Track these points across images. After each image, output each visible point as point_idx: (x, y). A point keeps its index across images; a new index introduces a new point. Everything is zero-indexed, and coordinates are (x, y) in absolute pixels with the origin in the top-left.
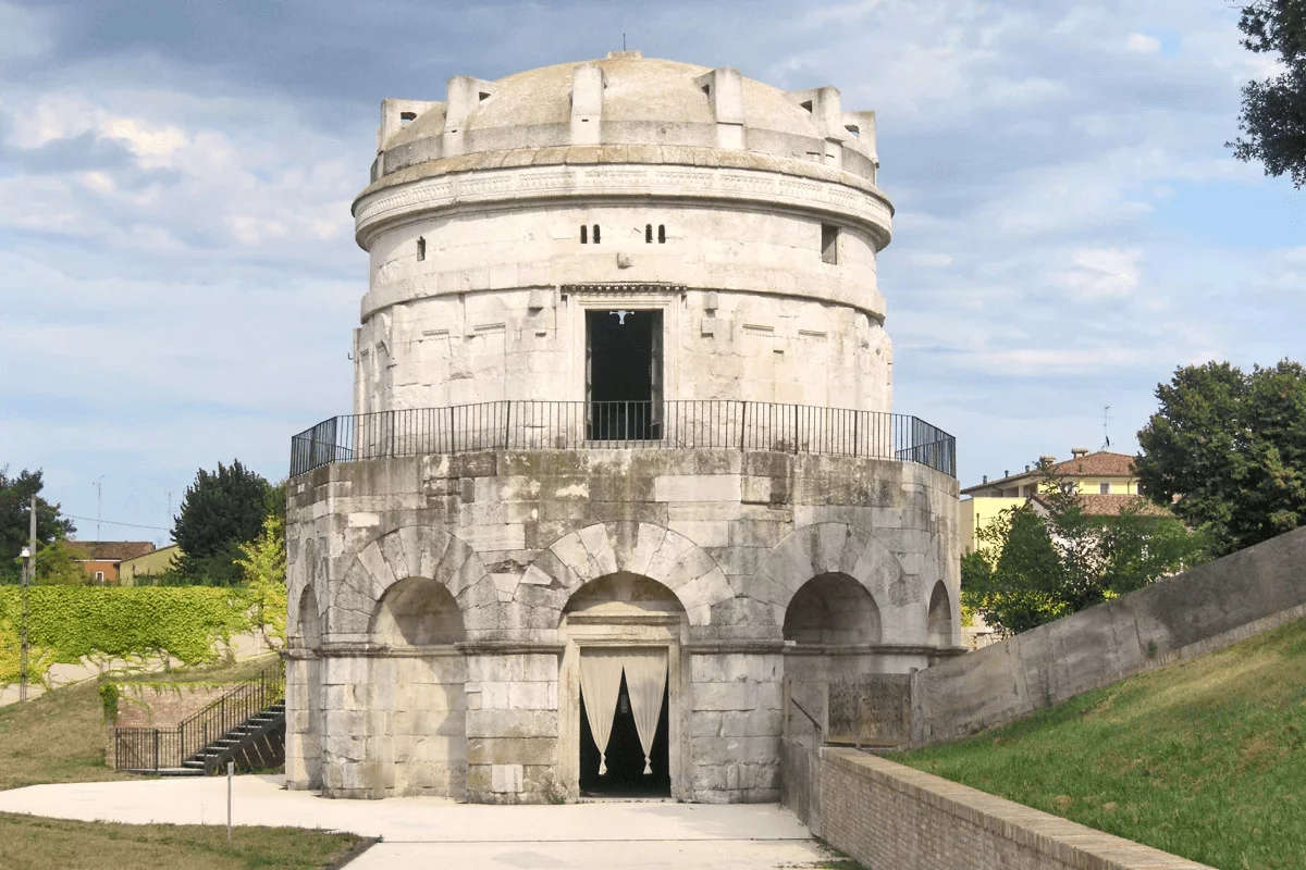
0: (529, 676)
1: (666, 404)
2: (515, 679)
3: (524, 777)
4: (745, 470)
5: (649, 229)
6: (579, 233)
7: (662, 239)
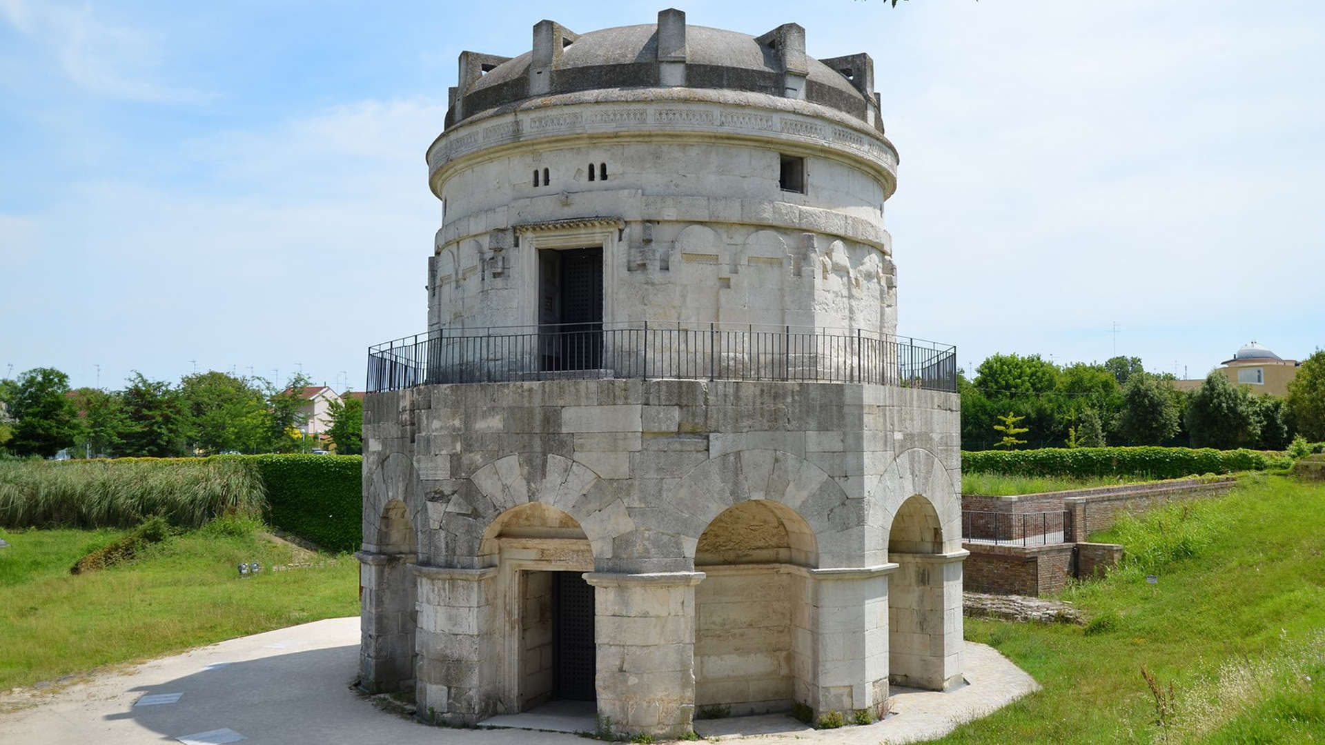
0: (453, 603)
1: (604, 333)
2: (442, 604)
3: (449, 698)
4: (648, 399)
5: (591, 168)
6: (532, 177)
7: (604, 176)
